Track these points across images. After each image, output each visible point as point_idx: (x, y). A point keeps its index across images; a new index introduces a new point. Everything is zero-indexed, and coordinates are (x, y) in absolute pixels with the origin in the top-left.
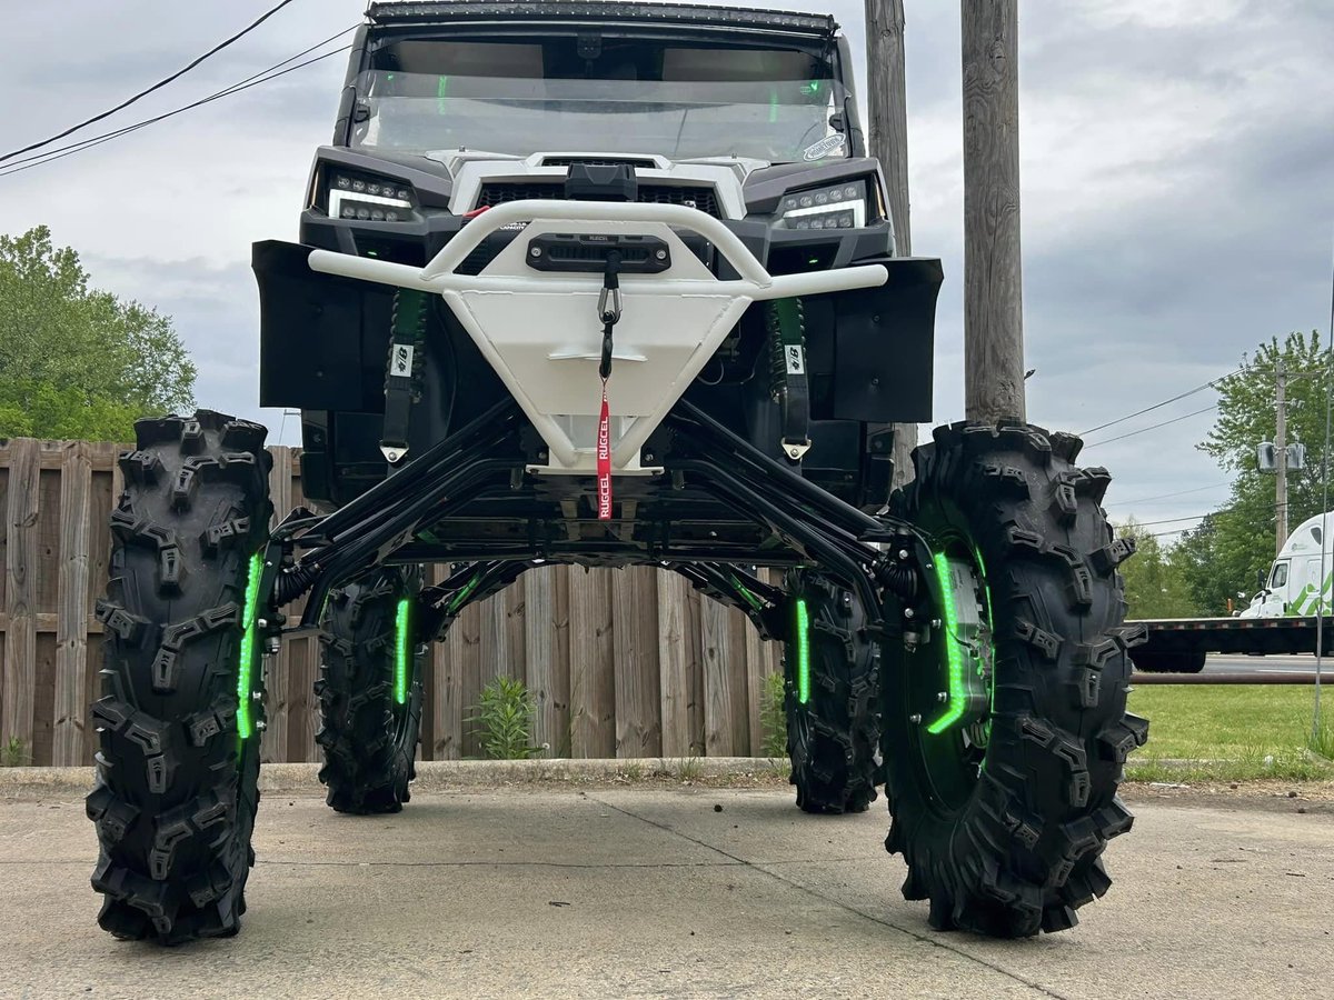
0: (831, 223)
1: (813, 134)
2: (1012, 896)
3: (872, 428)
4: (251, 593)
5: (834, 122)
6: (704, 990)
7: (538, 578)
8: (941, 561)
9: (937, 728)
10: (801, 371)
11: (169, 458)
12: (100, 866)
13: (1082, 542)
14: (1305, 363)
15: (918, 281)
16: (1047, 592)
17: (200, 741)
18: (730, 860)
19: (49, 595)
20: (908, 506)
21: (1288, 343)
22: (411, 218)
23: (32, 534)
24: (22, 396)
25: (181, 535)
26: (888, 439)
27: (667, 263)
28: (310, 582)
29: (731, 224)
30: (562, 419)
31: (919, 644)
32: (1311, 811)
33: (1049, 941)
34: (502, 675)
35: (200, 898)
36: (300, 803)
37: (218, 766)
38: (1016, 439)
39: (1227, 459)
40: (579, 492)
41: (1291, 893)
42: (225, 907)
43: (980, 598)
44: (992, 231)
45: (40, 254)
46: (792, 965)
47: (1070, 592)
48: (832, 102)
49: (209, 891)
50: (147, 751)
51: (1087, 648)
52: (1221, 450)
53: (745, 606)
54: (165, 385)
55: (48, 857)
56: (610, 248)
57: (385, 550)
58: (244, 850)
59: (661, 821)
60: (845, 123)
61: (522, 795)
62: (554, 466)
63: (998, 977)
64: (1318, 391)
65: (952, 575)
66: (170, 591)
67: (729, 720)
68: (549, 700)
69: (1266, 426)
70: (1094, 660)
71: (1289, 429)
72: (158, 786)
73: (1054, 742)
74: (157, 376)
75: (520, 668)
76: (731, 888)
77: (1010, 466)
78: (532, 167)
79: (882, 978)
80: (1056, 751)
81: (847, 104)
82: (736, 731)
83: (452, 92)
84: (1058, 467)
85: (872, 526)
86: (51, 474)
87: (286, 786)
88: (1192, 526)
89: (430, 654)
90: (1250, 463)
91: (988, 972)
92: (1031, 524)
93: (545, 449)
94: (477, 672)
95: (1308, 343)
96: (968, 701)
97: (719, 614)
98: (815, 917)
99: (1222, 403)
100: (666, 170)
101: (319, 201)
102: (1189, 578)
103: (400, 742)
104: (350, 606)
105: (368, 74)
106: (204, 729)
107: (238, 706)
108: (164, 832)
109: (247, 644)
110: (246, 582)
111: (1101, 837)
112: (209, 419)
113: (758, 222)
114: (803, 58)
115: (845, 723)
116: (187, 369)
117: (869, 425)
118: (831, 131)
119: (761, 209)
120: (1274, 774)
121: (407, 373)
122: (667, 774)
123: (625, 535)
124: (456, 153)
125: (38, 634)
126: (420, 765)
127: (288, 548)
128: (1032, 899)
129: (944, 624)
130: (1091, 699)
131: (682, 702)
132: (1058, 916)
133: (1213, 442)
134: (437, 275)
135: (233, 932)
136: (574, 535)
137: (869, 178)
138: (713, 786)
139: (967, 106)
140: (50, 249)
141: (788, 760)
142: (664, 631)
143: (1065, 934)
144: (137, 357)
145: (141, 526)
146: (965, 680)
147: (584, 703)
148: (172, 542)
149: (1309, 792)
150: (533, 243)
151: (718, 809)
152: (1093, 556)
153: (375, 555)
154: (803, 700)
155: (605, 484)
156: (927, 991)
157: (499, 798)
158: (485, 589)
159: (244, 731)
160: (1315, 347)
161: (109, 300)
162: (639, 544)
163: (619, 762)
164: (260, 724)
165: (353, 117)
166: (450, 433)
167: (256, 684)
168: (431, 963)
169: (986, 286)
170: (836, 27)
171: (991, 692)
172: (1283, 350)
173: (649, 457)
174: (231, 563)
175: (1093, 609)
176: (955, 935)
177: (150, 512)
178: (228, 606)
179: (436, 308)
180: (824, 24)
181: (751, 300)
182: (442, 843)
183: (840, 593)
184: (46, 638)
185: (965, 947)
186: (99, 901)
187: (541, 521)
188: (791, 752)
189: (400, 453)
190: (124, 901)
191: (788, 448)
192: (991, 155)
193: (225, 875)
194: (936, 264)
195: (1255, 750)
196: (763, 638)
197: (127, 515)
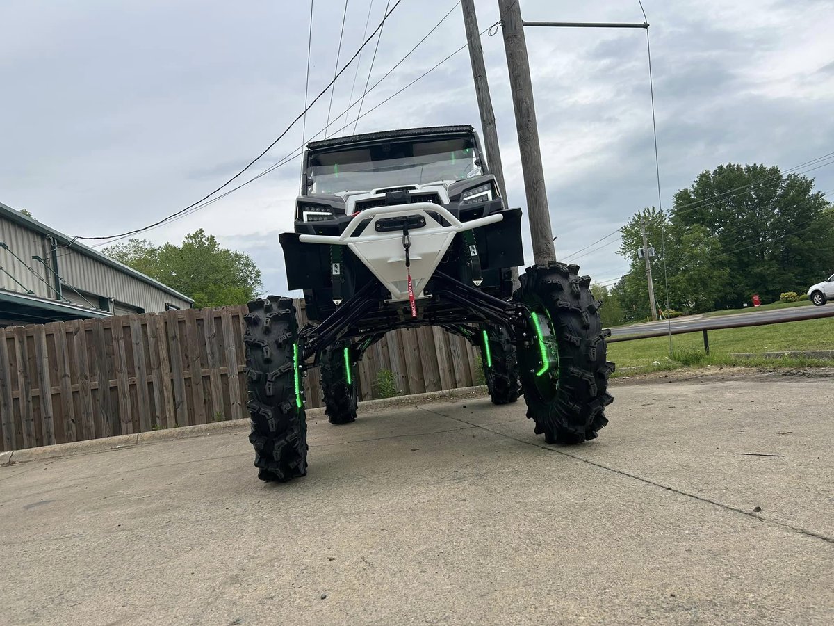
0: (480, 200)
1: (470, 169)
2: (574, 430)
3: (504, 270)
4: (295, 358)
5: (476, 163)
6: (471, 477)
7: (391, 335)
8: (534, 315)
9: (540, 374)
10: (476, 254)
11: (260, 314)
12: (256, 458)
13: (584, 302)
14: (651, 218)
15: (513, 216)
16: (573, 322)
17: (285, 412)
18: (472, 426)
19: (223, 360)
20: (520, 297)
21: (644, 212)
22: (333, 219)
23: (214, 340)
24: (202, 289)
25: (268, 341)
26: (510, 273)
27: (424, 224)
28: (315, 350)
29: (445, 206)
30: (395, 283)
31: (530, 345)
32: (673, 382)
33: (589, 443)
34: (383, 368)
35: (292, 465)
36: (319, 422)
37: (293, 419)
38: (556, 269)
39: (627, 256)
40: (404, 306)
41: (672, 414)
42: (301, 467)
43: (550, 326)
44: (535, 190)
45: (201, 238)
46: (500, 464)
47: (582, 322)
48: (474, 155)
49: (295, 462)
50: (267, 417)
51: (591, 341)
52: (624, 253)
53: (465, 335)
54: (251, 278)
55: (236, 454)
56: (404, 221)
57: (339, 336)
58: (304, 446)
59: (445, 414)
60: (480, 163)
61: (395, 410)
62: (394, 299)
63: (573, 459)
64: (657, 228)
65: (539, 320)
66: (268, 361)
67: (464, 374)
68: (400, 375)
69: (639, 242)
70: (593, 344)
71: (648, 242)
72: (273, 429)
73: (583, 375)
74: (248, 276)
75: (388, 365)
76: (474, 437)
77: (555, 279)
78: (372, 195)
79: (532, 465)
80: (584, 378)
81: (480, 155)
82: (467, 378)
83: (340, 171)
84: (572, 277)
85: (509, 306)
86: (218, 319)
87: (314, 417)
88: (617, 281)
89: (357, 365)
90: (635, 256)
91: (569, 458)
92: (565, 299)
93: (390, 294)
94: (374, 369)
95: (651, 211)
96: (550, 363)
97: (456, 339)
98: (505, 444)
99: (623, 236)
100: (420, 189)
101: (299, 216)
102: (618, 300)
103: (351, 397)
104: (328, 353)
105: (310, 168)
106: (286, 407)
107: (296, 398)
108: (276, 445)
109: (296, 376)
110: (293, 355)
111: (603, 405)
112: (272, 298)
113: (455, 204)
114: (462, 141)
115: (506, 372)
116: (258, 272)
117: (502, 269)
118: (475, 166)
119: (454, 199)
120: (658, 369)
121: (338, 273)
122: (445, 396)
123: (421, 318)
124: (345, 193)
125: (221, 375)
126: (359, 404)
127: (305, 339)
128: (581, 430)
129: (538, 337)
130: (594, 359)
131: (447, 370)
132: (591, 434)
133: (622, 250)
134: (345, 238)
135: (305, 475)
136: (403, 320)
137: (491, 182)
138: (462, 398)
139: (521, 146)
140: (205, 236)
141: (486, 386)
142: (437, 346)
143: (594, 440)
144: (240, 270)
145: (255, 340)
146: (548, 356)
147: (412, 374)
148: (266, 344)
149: (672, 374)
150: (377, 223)
151: (464, 407)
152: (588, 308)
153: (336, 338)
154: (490, 365)
155: (413, 304)
156: (549, 468)
157: (388, 412)
158: (374, 341)
159: (299, 405)
160: (654, 212)
161: (228, 251)
162: (425, 319)
163: (428, 394)
164: (304, 402)
165: (307, 184)
166: (356, 292)
167: (301, 388)
168: (374, 478)
169: (535, 210)
170: (473, 129)
171: (558, 359)
172: (642, 215)
173: (427, 292)
174: (288, 348)
175: (590, 326)
176: (555, 445)
177: (257, 334)
178: (288, 364)
179: (345, 250)
180: (468, 128)
181: (455, 232)
182: (371, 432)
183: (498, 327)
184: (224, 376)
185: (559, 449)
186: (258, 470)
187: (391, 317)
188: (487, 383)
189: (340, 301)
190: (267, 469)
191: (475, 282)
192: (532, 162)
193: (300, 456)
194: (519, 210)
195: (651, 359)
196: (473, 345)
197: (249, 337)
